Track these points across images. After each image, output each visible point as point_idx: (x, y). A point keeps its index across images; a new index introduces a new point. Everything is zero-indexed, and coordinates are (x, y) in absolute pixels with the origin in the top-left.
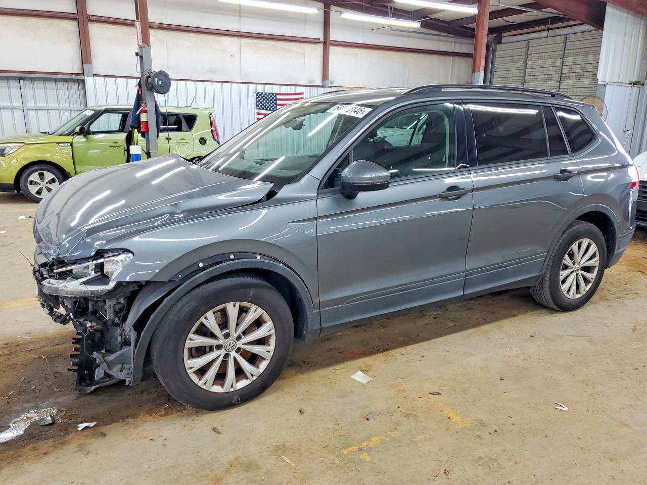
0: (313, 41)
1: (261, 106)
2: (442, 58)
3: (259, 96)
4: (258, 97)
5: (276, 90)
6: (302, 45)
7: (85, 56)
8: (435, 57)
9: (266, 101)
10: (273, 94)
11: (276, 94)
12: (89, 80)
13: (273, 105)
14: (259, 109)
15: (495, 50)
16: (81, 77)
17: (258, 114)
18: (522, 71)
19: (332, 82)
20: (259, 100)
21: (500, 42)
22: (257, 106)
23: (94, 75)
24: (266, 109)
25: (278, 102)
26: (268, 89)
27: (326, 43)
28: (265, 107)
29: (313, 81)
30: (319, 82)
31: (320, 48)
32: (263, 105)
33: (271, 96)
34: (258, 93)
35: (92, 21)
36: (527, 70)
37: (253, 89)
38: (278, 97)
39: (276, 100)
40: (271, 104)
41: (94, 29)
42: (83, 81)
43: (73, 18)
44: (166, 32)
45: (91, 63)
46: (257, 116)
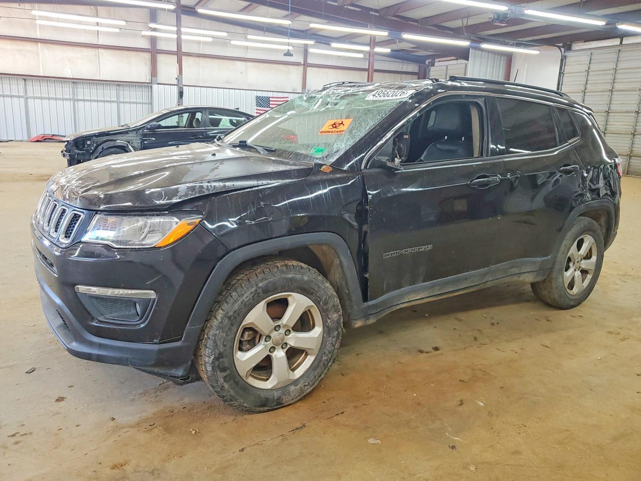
0: (298, 64)
3: (258, 98)
5: (269, 95)
6: (288, 66)
7: (154, 72)
8: (387, 75)
9: (262, 102)
10: (267, 97)
11: (270, 97)
12: (155, 87)
13: (267, 105)
14: (258, 106)
15: (429, 71)
16: (150, 85)
17: (257, 109)
19: (308, 90)
20: (258, 101)
21: (433, 65)
22: (257, 104)
24: (263, 107)
25: (271, 103)
26: (265, 94)
27: (305, 65)
28: (262, 105)
29: (295, 89)
30: (299, 90)
31: (301, 68)
32: (260, 104)
33: (266, 99)
34: (258, 96)
35: (159, 53)
37: (255, 94)
38: (271, 99)
39: (270, 101)
40: (266, 103)
41: (160, 58)
42: (151, 87)
43: (149, 52)
44: (201, 59)
45: (156, 77)
46: (256, 111)
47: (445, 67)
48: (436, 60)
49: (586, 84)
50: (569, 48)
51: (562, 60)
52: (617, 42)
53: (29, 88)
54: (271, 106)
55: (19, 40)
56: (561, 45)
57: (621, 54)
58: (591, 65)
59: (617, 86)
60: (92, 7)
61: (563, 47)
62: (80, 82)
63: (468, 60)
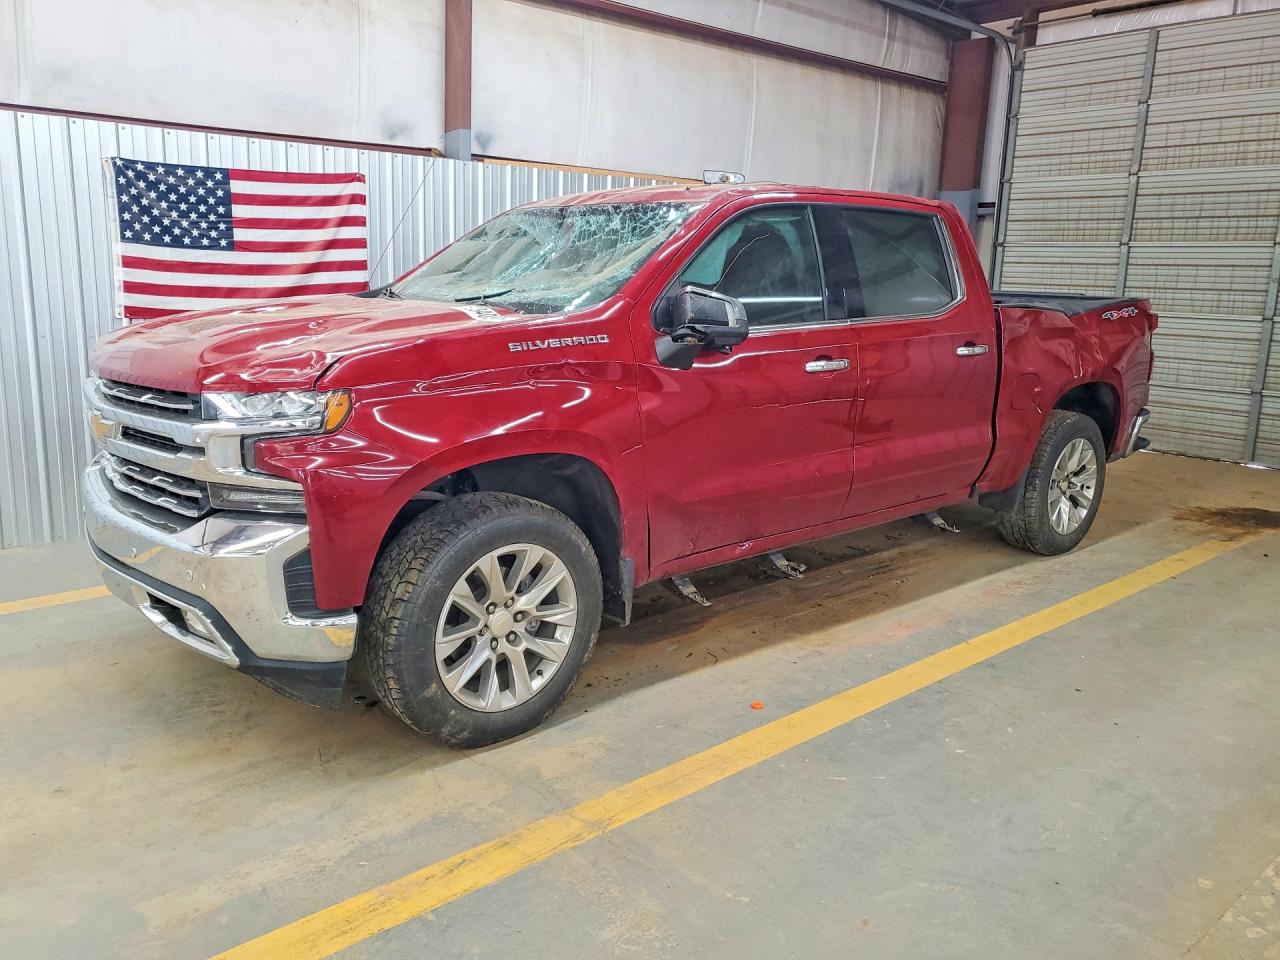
1: (147, 228)
2: (855, 83)
3: (129, 174)
4: (130, 184)
5: (226, 153)
8: (836, 80)
9: (173, 206)
10: (209, 172)
11: (229, 174)
13: (213, 226)
14: (137, 239)
15: (1017, 67)
17: (129, 262)
18: (1131, 131)
19: (484, 141)
20: (136, 199)
21: (1031, 42)
22: (125, 225)
24: (177, 243)
25: (239, 211)
28: (167, 230)
30: (431, 137)
32: (156, 221)
33: (200, 183)
34: (130, 164)
36: (1150, 130)
37: (101, 143)
38: (238, 187)
39: (230, 199)
40: (203, 216)
46: (123, 275)
47: (1145, 36)
48: (1043, 16)
54: (240, 235)
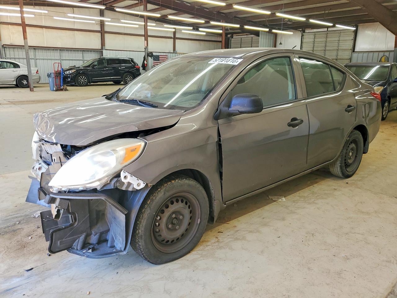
0: (171, 38)
2: (213, 43)
5: (159, 54)
6: (166, 39)
7: (103, 44)
12: (104, 51)
15: (231, 40)
16: (102, 50)
17: (153, 62)
19: (176, 52)
21: (232, 38)
22: (153, 59)
23: (106, 50)
25: (160, 58)
26: (157, 54)
27: (175, 38)
29: (170, 51)
30: (172, 52)
31: (172, 40)
32: (155, 59)
33: (157, 56)
38: (160, 56)
39: (159, 57)
40: (157, 59)
41: (106, 36)
42: (102, 51)
43: (100, 32)
44: (126, 36)
45: (105, 46)
46: (153, 63)
47: (240, 38)
48: (234, 35)
49: (314, 47)
50: (304, 32)
51: (302, 37)
52: (326, 29)
53: (37, 53)
54: (160, 60)
55: (33, 27)
56: (301, 30)
57: (328, 35)
58: (315, 39)
59: (327, 48)
60: (71, 8)
61: (302, 31)
62: (64, 50)
63: (259, 36)
